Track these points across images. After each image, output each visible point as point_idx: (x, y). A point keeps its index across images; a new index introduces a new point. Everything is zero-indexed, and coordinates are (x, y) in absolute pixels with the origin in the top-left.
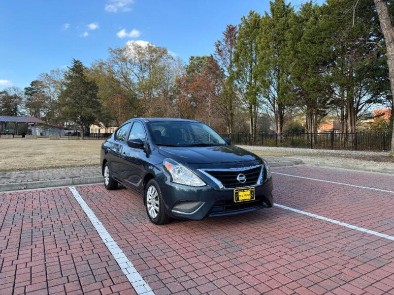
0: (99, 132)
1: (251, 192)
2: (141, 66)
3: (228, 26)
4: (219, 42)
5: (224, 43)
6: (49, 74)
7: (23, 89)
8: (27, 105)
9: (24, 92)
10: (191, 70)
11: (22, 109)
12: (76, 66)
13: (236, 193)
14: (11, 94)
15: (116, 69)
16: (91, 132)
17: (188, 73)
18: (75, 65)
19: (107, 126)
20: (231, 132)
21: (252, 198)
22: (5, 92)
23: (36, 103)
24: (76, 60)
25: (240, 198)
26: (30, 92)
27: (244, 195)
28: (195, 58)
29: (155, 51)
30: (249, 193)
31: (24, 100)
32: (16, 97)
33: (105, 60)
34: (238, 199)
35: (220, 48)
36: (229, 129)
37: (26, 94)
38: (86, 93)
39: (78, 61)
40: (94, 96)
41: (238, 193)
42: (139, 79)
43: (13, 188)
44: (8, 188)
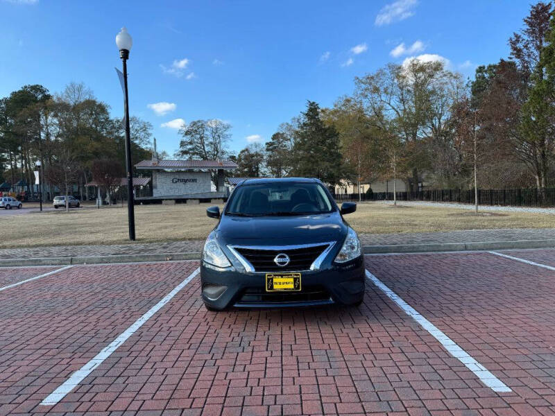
0: (346, 191)
1: (295, 279)
2: (402, 94)
3: (532, 7)
4: (516, 35)
5: (526, 37)
6: (290, 123)
7: (264, 146)
8: (269, 163)
9: (266, 148)
10: (478, 88)
11: (264, 168)
12: (311, 110)
13: (269, 279)
14: (252, 152)
15: (366, 104)
16: (336, 193)
17: (474, 92)
18: (311, 108)
19: (355, 185)
20: (543, 186)
21: (296, 287)
22: (247, 150)
23: (277, 159)
24: (312, 102)
25: (275, 287)
26: (271, 147)
27: (283, 283)
28: (486, 68)
29: (422, 69)
30: (292, 280)
31: (265, 158)
32: (257, 154)
33: (350, 95)
34: (272, 287)
35: (520, 45)
36: (540, 179)
37: (268, 150)
38: (323, 142)
39: (314, 103)
40: (333, 145)
41: (272, 279)
42: (398, 113)
43: (160, 259)
44: (155, 259)
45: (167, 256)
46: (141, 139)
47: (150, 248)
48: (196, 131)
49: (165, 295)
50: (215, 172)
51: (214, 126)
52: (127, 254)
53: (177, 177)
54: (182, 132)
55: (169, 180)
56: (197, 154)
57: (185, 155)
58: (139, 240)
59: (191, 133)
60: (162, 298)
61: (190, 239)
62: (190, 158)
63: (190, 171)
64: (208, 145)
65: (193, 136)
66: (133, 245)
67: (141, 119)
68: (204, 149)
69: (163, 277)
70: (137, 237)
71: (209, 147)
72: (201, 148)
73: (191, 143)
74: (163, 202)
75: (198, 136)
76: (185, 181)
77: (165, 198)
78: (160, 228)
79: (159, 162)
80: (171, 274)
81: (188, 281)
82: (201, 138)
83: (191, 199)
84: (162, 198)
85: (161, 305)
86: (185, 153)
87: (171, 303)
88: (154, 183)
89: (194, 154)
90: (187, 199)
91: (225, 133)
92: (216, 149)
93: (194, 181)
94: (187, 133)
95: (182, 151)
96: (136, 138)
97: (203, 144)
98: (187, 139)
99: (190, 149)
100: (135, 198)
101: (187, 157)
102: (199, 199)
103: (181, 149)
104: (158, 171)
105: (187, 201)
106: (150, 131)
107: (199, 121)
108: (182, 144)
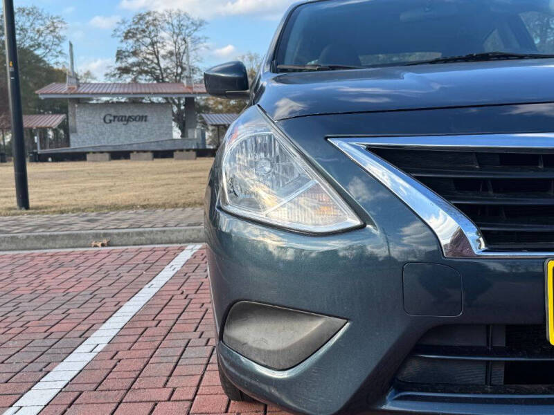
43: (82, 242)
44: (71, 242)
45: (97, 236)
46: (47, 48)
47: (61, 222)
48: (144, 31)
49: (91, 328)
50: (179, 106)
51: (175, 22)
52: (8, 232)
53: (113, 112)
54: (118, 33)
55: (98, 118)
56: (146, 73)
57: (125, 76)
58: (37, 208)
59: (134, 35)
60: (84, 337)
61: (143, 207)
62: (135, 80)
63: (135, 102)
64: (164, 57)
65: (138, 40)
66: (25, 217)
67: (45, 12)
68: (158, 64)
69: (87, 282)
70: (31, 204)
71: (168, 60)
72: (152, 62)
73: (135, 53)
74: (88, 157)
75: (148, 40)
76: (128, 120)
77: (91, 150)
78: (82, 191)
79: (79, 86)
80: (107, 274)
81: (154, 291)
82: (153, 44)
83: (138, 152)
84: (86, 150)
85: (80, 358)
86: (125, 70)
87: (112, 353)
88: (71, 123)
89: (141, 72)
90: (132, 152)
91: (197, 34)
92: (179, 64)
93: (143, 118)
94: (128, 35)
95: (119, 69)
96: (39, 45)
97: (156, 54)
98: (129, 45)
99: (133, 65)
100: (39, 151)
101: (128, 79)
102: (152, 152)
103: (119, 65)
104: (78, 101)
105: (131, 155)
106: (62, 33)
107: (149, 14)
108: (120, 55)
